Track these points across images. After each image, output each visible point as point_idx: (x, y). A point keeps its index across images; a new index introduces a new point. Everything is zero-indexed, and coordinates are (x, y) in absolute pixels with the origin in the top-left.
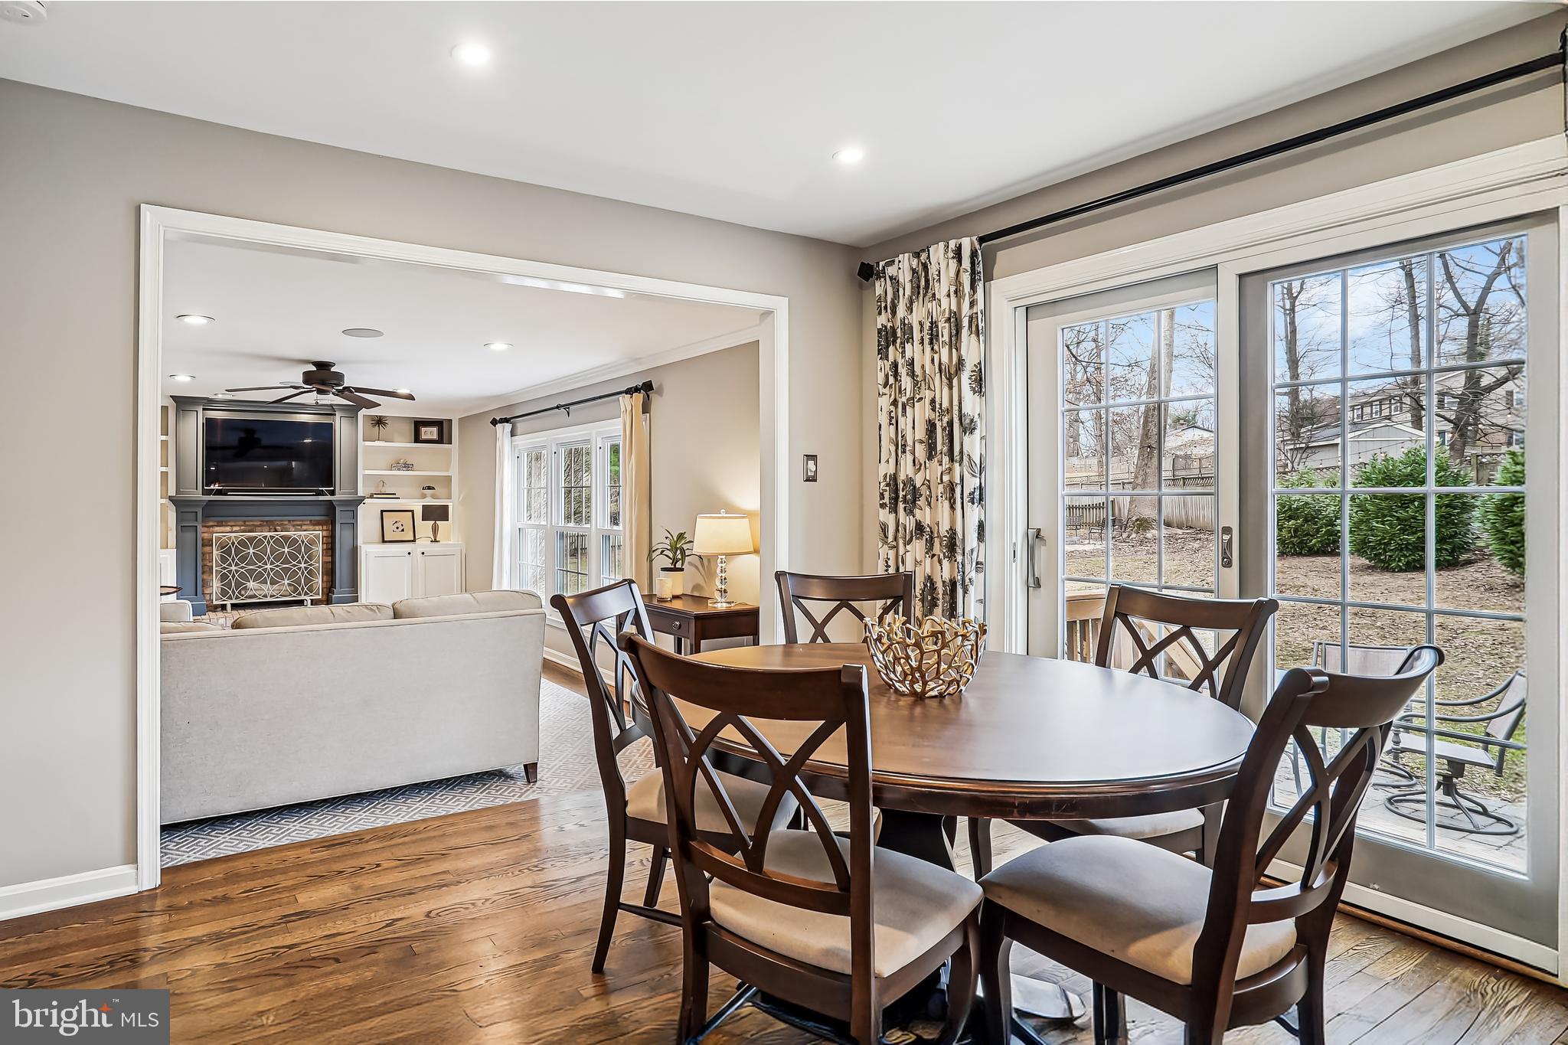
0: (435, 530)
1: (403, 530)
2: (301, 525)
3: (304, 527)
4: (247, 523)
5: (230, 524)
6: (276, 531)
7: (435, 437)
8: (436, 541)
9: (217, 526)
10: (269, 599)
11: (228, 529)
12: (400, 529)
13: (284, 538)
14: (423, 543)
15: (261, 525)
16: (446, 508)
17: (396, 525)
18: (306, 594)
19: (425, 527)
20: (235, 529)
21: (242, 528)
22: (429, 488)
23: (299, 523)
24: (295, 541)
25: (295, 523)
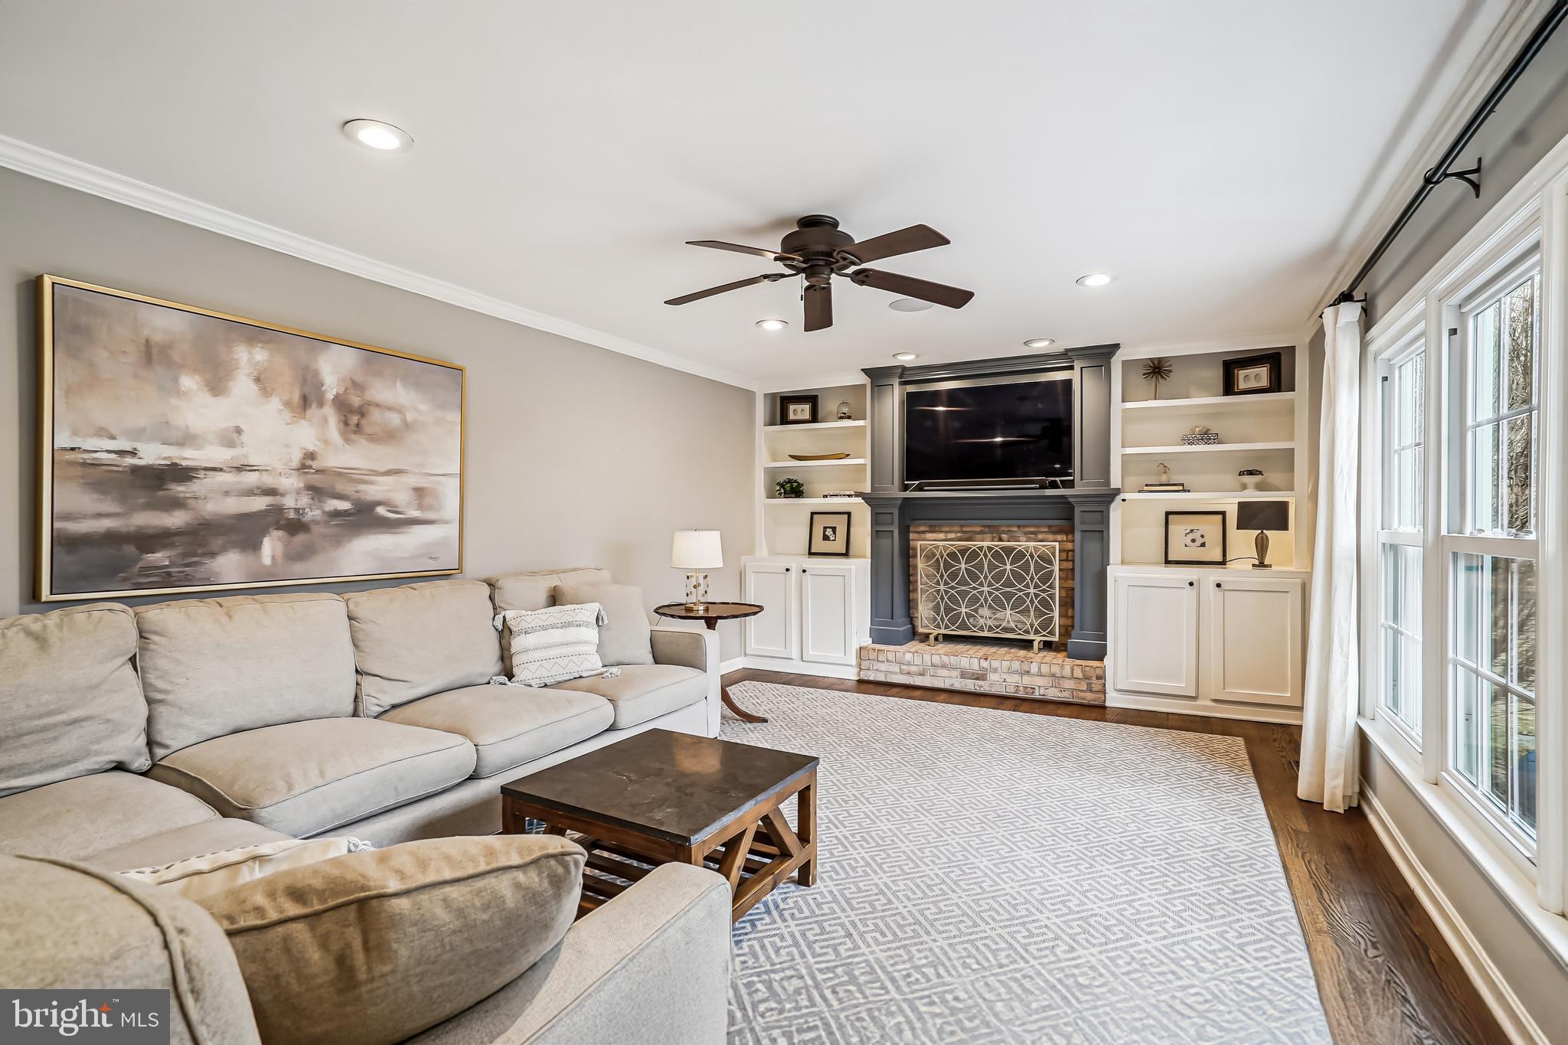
0: (1262, 546)
1: (1203, 545)
2: (1035, 533)
3: (1040, 536)
4: (965, 529)
5: (944, 529)
6: (1001, 540)
7: (1264, 382)
8: (1262, 565)
9: (929, 532)
10: (986, 634)
11: (942, 536)
12: (1198, 543)
13: (1008, 551)
14: (1242, 565)
15: (981, 533)
16: (1282, 508)
17: (1191, 536)
18: (1037, 632)
19: (1243, 541)
20: (951, 536)
21: (959, 535)
22: (1251, 473)
23: (1032, 529)
24: (1021, 555)
25: (1028, 529)
